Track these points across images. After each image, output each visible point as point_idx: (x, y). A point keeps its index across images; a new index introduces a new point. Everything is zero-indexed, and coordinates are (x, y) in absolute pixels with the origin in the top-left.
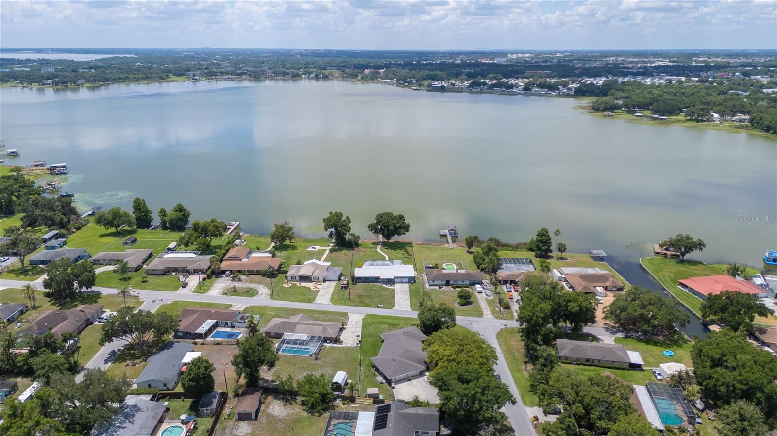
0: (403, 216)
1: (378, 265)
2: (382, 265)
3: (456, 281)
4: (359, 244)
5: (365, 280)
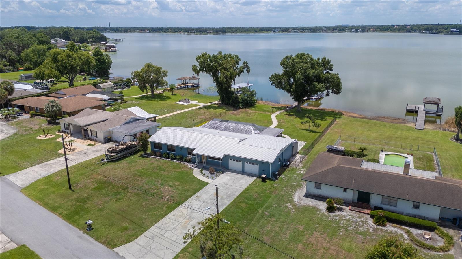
0: (329, 62)
1: (226, 129)
2: (233, 131)
3: (391, 200)
4: (253, 105)
5: (168, 151)
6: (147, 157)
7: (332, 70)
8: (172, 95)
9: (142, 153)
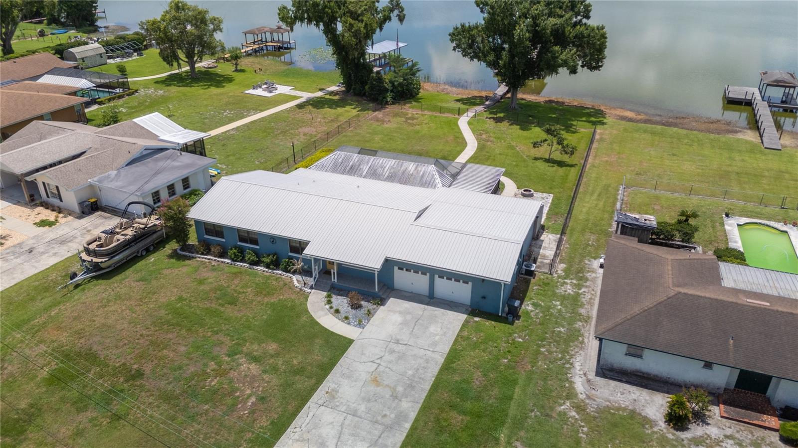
2: (391, 178)
4: (414, 94)
5: (240, 241)
6: (189, 258)
7: (588, 17)
8: (236, 70)
9: (173, 245)
